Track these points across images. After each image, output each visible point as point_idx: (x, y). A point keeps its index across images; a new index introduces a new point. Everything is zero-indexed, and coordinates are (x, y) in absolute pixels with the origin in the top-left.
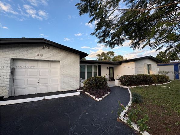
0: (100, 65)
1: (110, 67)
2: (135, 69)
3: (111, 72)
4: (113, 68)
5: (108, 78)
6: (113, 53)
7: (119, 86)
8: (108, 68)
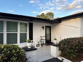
0: (32, 22)
1: (46, 26)
2: (81, 29)
3: (48, 32)
4: (50, 27)
5: (43, 40)
6: (53, 14)
7: (57, 59)
8: (43, 27)
